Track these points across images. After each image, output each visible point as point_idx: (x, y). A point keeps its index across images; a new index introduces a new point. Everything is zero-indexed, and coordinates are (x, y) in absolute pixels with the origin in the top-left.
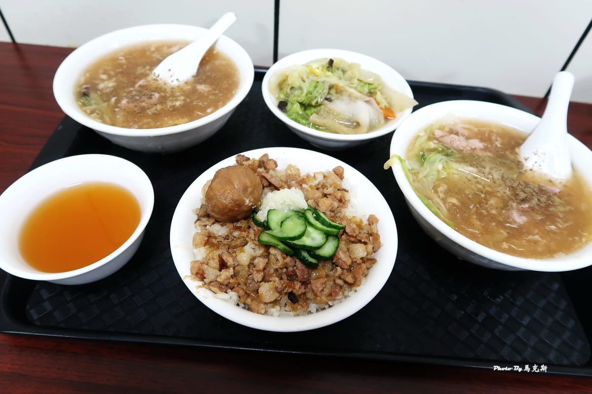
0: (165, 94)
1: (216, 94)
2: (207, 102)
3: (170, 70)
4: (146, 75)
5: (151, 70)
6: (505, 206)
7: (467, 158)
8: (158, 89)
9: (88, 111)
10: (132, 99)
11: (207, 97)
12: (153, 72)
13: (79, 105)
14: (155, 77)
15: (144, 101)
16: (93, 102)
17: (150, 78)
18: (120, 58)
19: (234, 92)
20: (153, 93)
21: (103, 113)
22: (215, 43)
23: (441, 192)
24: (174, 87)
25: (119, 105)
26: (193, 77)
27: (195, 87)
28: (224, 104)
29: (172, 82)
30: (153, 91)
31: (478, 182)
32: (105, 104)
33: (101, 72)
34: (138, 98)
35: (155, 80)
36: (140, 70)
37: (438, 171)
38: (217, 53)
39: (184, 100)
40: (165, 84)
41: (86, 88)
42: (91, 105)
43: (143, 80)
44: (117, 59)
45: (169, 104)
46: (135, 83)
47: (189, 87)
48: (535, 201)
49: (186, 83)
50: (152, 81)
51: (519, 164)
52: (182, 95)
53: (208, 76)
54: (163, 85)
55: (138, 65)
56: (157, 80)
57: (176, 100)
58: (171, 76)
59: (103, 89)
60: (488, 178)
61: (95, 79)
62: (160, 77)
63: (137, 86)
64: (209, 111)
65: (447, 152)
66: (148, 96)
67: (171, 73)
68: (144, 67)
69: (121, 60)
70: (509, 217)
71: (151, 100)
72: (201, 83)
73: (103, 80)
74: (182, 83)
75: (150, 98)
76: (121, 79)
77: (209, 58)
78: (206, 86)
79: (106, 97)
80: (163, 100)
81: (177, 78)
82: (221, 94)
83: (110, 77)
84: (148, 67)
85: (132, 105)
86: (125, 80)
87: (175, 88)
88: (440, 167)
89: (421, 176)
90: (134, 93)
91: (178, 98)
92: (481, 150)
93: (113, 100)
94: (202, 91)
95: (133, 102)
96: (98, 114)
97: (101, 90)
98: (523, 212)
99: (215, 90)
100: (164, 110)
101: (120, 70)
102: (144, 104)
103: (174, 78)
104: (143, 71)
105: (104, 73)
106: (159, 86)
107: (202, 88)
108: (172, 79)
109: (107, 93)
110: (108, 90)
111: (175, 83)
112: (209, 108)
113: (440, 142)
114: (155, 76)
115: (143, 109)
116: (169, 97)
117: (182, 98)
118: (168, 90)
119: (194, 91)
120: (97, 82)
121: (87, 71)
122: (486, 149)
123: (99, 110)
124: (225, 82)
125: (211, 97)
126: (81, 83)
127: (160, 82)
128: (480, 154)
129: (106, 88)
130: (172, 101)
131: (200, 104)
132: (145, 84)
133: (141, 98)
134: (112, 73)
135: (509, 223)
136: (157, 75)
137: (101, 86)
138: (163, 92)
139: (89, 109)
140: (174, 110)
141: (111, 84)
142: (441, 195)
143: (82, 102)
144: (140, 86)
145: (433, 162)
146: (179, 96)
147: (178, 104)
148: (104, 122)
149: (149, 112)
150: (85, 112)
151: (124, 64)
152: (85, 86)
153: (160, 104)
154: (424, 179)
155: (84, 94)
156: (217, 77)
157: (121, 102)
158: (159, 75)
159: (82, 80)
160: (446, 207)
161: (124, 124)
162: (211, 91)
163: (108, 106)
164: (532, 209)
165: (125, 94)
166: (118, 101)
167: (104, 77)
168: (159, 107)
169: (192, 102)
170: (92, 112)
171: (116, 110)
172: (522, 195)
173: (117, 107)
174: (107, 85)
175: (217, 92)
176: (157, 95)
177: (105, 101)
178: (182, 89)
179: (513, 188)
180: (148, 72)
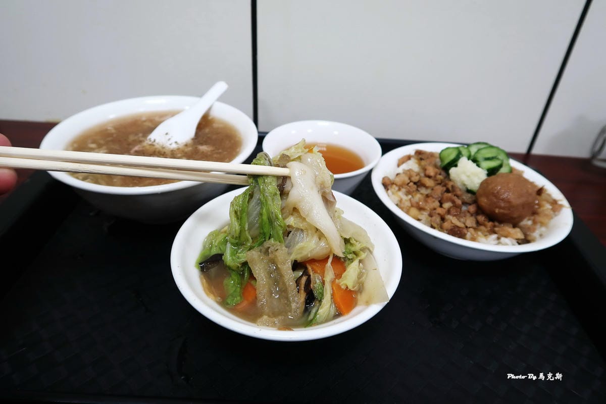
1: (220, 153)
3: (167, 134)
4: (141, 142)
5: (145, 136)
11: (211, 155)
12: (149, 137)
14: (150, 143)
17: (145, 143)
18: (109, 128)
19: (238, 150)
22: (210, 109)
24: (175, 149)
26: (193, 139)
27: (196, 148)
29: (171, 145)
33: (89, 142)
35: (150, 145)
36: (132, 138)
38: (212, 119)
40: (163, 148)
43: (139, 146)
44: (106, 130)
46: (130, 149)
47: (190, 149)
49: (186, 145)
50: (148, 147)
52: (184, 156)
53: (208, 138)
54: (161, 149)
55: (129, 134)
56: (153, 145)
58: (169, 139)
61: (84, 148)
62: (157, 141)
63: (132, 151)
67: (168, 137)
68: (136, 134)
69: (111, 130)
72: (202, 144)
73: (93, 150)
74: (181, 146)
76: (113, 146)
77: (205, 123)
78: (208, 146)
81: (175, 141)
82: (225, 153)
83: (101, 146)
84: (141, 135)
86: (117, 147)
87: (175, 151)
94: (205, 151)
99: (219, 149)
101: (110, 139)
103: (173, 141)
104: (136, 138)
105: (93, 143)
106: (157, 150)
107: (204, 148)
108: (170, 142)
111: (174, 146)
114: (150, 141)
118: (168, 153)
119: (197, 151)
124: (227, 142)
127: (157, 146)
132: (141, 149)
134: (102, 142)
136: (152, 140)
144: (136, 151)
151: (114, 134)
156: (218, 139)
158: (155, 140)
162: (214, 150)
175: (220, 151)
178: (183, 151)
180: (141, 139)
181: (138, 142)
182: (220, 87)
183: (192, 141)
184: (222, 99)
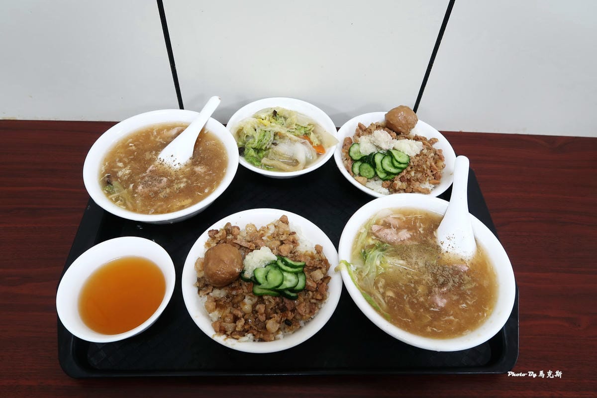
0: (172, 178)
1: (210, 175)
2: (204, 182)
3: (172, 156)
5: (157, 154)
6: (430, 292)
7: (399, 250)
8: (165, 174)
9: (113, 199)
10: (146, 184)
11: (204, 177)
12: (159, 157)
13: (105, 193)
14: (161, 162)
15: (155, 186)
16: (115, 189)
17: (157, 163)
18: (130, 145)
19: (224, 171)
20: (162, 178)
21: (125, 200)
22: (205, 125)
23: (381, 287)
24: (178, 170)
25: (137, 191)
26: (191, 159)
27: (193, 169)
28: (218, 184)
29: (175, 165)
30: (162, 176)
31: (408, 273)
32: (125, 191)
33: (117, 160)
34: (150, 183)
35: (161, 164)
36: (148, 156)
37: (377, 267)
38: (207, 133)
39: (186, 182)
40: (170, 168)
41: (108, 177)
42: (114, 193)
43: (153, 166)
44: (128, 146)
45: (176, 186)
46: (146, 169)
47: (188, 169)
48: (451, 284)
49: (186, 165)
50: (159, 166)
51: (437, 248)
52: (184, 177)
53: (201, 157)
54: (168, 169)
55: (146, 151)
56: (163, 165)
57: (180, 183)
58: (174, 161)
59: (121, 176)
60: (415, 269)
61: (113, 167)
63: (148, 171)
64: (206, 191)
65: (383, 246)
66: (159, 181)
67: (173, 158)
68: (151, 152)
69: (131, 146)
70: (433, 303)
71: (161, 184)
72: (197, 165)
73: (120, 168)
74: (183, 166)
75: (160, 182)
76: (134, 165)
78: (202, 167)
79: (125, 183)
80: (170, 183)
81: (179, 162)
82: (215, 174)
83: (125, 165)
84: (154, 152)
85: (146, 190)
86: (137, 166)
87: (178, 172)
88: (378, 263)
89: (364, 274)
90: (147, 178)
91: (182, 181)
92: (409, 239)
93: (131, 186)
94: (199, 173)
95: (147, 187)
96: (121, 201)
97: (120, 178)
98: (444, 295)
99: (210, 171)
100: (172, 192)
101: (132, 157)
102: (156, 189)
103: (176, 162)
104: (151, 156)
105: (120, 161)
106: (166, 170)
107: (199, 169)
108: (174, 163)
109: (125, 180)
110: (126, 178)
111: (178, 167)
112: (206, 188)
113: (377, 237)
115: (156, 193)
116: (174, 180)
117: (185, 180)
118: (173, 173)
119: (193, 173)
120: (116, 170)
121: (105, 160)
122: (412, 238)
123: (122, 197)
124: (216, 161)
125: (207, 178)
126: (102, 172)
127: (166, 166)
128: (409, 243)
129: (124, 176)
130: (177, 183)
131: (199, 185)
132: (154, 169)
133: (152, 183)
134: (126, 160)
135: (432, 307)
136: (162, 159)
137: (120, 174)
138: (170, 176)
139: (113, 196)
140: (180, 192)
141: (128, 171)
142: (381, 290)
143: (107, 191)
144: (150, 171)
145: (373, 259)
146: (182, 179)
147: (182, 185)
148: (128, 209)
149: (161, 195)
150: (111, 199)
151: (134, 152)
152: (106, 175)
153: (168, 188)
154: (366, 277)
155: (107, 182)
156: (209, 158)
157: (137, 188)
158: (164, 160)
159: (103, 169)
160: (385, 301)
161: (143, 208)
162: (206, 172)
163: (128, 192)
164: (449, 291)
165: (140, 180)
166: (135, 187)
167: (120, 165)
168: (168, 190)
169: (192, 183)
170: (117, 200)
171: (135, 195)
172: (441, 280)
173: (136, 193)
174: (124, 172)
175: (211, 172)
176: (165, 179)
177: (125, 188)
178: (184, 172)
179: (434, 275)
180: (154, 157)
181: (151, 161)
182: (214, 103)
183: (191, 161)
184: (215, 115)
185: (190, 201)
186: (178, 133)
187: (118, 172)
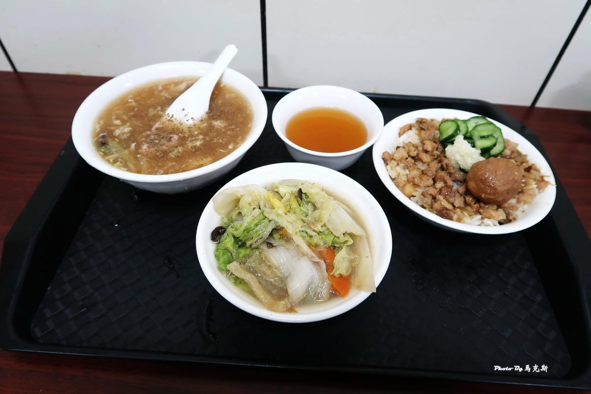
0: (184, 135)
1: (233, 130)
2: (226, 138)
3: (183, 110)
4: (160, 117)
5: (163, 110)
8: (175, 130)
9: (111, 160)
10: (152, 143)
11: (225, 133)
12: (167, 113)
13: (101, 155)
14: (169, 118)
15: (164, 144)
16: (114, 150)
17: (164, 119)
18: (130, 100)
19: (249, 126)
20: (172, 136)
21: (126, 161)
22: (221, 77)
24: (192, 126)
25: (140, 151)
26: (207, 113)
27: (211, 123)
28: (243, 139)
29: (187, 121)
30: (171, 133)
32: (126, 152)
33: (114, 117)
34: (157, 141)
35: (169, 120)
36: (152, 112)
38: (224, 86)
39: (203, 139)
40: (181, 124)
41: (103, 137)
42: (113, 154)
43: (159, 123)
44: (127, 102)
45: (190, 145)
46: (151, 127)
47: (205, 125)
49: (202, 121)
50: (167, 123)
52: (200, 134)
53: (221, 111)
54: (179, 125)
55: (149, 107)
56: (172, 121)
57: (196, 140)
58: (186, 115)
59: (119, 135)
61: (110, 125)
62: (175, 117)
63: (153, 129)
64: (230, 147)
66: (168, 139)
67: (185, 113)
68: (155, 108)
69: (131, 102)
71: (171, 143)
72: (216, 119)
73: (117, 126)
74: (197, 122)
75: (170, 140)
76: (135, 122)
77: (218, 91)
78: (222, 121)
79: (125, 143)
80: (183, 141)
81: (192, 117)
82: (238, 129)
83: (124, 122)
84: (159, 108)
85: (152, 150)
86: (138, 123)
87: (192, 128)
90: (152, 137)
91: (198, 138)
93: (133, 145)
94: (219, 127)
95: (153, 147)
96: (121, 162)
97: (118, 137)
99: (231, 126)
100: (187, 151)
101: (132, 113)
102: (164, 148)
103: (189, 117)
104: (155, 112)
105: (117, 119)
106: (176, 127)
107: (218, 124)
108: (187, 118)
109: (125, 139)
110: (125, 136)
111: (191, 122)
112: (230, 144)
114: (169, 116)
115: (165, 153)
116: (188, 137)
117: (201, 137)
118: (186, 130)
119: (211, 128)
120: (112, 128)
121: (101, 118)
123: (122, 158)
124: (239, 116)
125: (229, 133)
126: (97, 131)
127: (175, 122)
129: (123, 134)
130: (191, 141)
131: (221, 141)
132: (161, 126)
133: (160, 141)
134: (125, 117)
136: (171, 116)
137: (117, 132)
138: (181, 133)
139: (111, 158)
140: (196, 151)
141: (127, 129)
143: (103, 152)
144: (157, 129)
146: (197, 135)
147: (198, 143)
148: (129, 170)
149: (172, 155)
150: (108, 161)
151: (133, 108)
152: (101, 135)
153: (180, 146)
155: (102, 143)
156: (230, 111)
157: (141, 147)
158: (173, 115)
159: (98, 127)
161: (150, 170)
162: (227, 127)
163: (130, 153)
165: (144, 139)
166: (138, 147)
167: (118, 122)
168: (180, 149)
169: (212, 139)
170: (115, 161)
171: (138, 156)
173: (139, 154)
174: (123, 130)
175: (233, 127)
176: (176, 137)
177: (125, 149)
178: (199, 128)
180: (160, 113)
181: (158, 117)
182: (230, 52)
183: (207, 115)
184: (232, 65)
185: (209, 159)
186: (188, 87)
187: (114, 131)
